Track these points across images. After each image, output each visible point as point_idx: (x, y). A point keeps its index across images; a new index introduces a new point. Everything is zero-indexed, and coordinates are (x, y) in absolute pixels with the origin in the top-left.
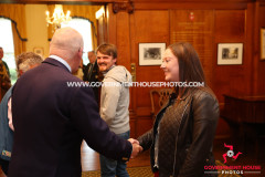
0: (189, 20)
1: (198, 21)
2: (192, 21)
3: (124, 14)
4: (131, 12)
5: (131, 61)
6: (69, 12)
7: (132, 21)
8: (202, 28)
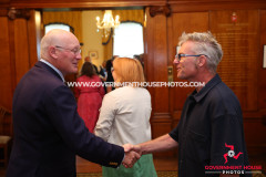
0: (230, 21)
1: (241, 21)
2: (234, 22)
3: (161, 17)
4: (168, 15)
5: (168, 65)
6: (118, 17)
7: (170, 24)
8: (245, 29)
